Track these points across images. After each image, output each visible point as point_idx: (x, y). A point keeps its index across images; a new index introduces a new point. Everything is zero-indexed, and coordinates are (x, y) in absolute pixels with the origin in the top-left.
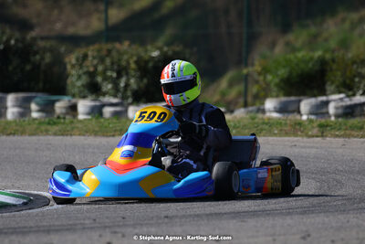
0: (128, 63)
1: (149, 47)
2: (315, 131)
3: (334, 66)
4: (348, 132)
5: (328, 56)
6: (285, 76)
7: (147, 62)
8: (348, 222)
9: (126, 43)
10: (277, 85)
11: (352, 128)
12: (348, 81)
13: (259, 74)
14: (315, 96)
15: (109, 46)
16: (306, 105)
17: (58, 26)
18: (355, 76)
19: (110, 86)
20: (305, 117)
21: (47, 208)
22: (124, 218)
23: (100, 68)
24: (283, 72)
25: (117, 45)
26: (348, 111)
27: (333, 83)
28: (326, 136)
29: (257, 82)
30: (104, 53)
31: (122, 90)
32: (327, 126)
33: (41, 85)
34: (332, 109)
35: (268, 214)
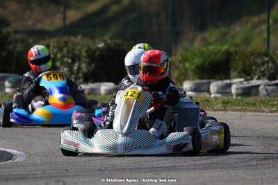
0: (80, 52)
1: (97, 40)
2: (220, 106)
3: (237, 57)
4: (244, 107)
5: (232, 49)
6: (199, 64)
7: (94, 51)
8: (237, 176)
9: (79, 37)
10: (193, 71)
11: (248, 104)
12: (247, 69)
13: (180, 62)
14: (222, 79)
15: (66, 39)
16: (214, 86)
17: (30, 23)
18: (252, 65)
19: (66, 69)
20: (213, 96)
21: (10, 161)
22: (67, 170)
23: (59, 55)
24: (198, 61)
25: (72, 38)
26: (245, 91)
27: (235, 69)
28: (228, 110)
29: (178, 68)
30: (62, 44)
31: (75, 72)
32: (228, 102)
33: (14, 67)
34: (234, 90)
35: (177, 169)
